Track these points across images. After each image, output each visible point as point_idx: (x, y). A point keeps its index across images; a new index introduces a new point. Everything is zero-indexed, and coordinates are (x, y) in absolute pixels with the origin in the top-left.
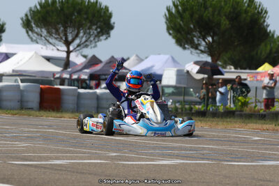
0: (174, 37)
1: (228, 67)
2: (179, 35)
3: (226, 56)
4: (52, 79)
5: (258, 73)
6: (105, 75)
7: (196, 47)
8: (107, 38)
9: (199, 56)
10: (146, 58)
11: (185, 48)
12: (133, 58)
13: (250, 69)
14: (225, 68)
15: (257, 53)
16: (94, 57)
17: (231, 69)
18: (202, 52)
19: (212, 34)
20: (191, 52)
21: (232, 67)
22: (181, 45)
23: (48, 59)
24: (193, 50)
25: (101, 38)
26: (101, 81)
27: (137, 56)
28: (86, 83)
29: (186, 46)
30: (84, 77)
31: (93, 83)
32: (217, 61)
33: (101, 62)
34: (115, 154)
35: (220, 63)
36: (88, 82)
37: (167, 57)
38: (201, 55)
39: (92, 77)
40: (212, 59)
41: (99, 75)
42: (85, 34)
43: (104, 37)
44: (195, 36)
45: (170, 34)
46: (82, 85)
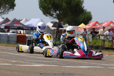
0: (42, 11)
1: (66, 25)
2: (44, 10)
3: (65, 20)
5: (79, 28)
6: (11, 27)
7: (52, 15)
8: (13, 10)
9: (53, 19)
10: (30, 20)
11: (47, 16)
12: (24, 20)
13: (75, 26)
14: (65, 25)
15: (78, 19)
16: (7, 19)
17: (67, 25)
18: (55, 18)
19: (59, 10)
20: (50, 18)
21: (68, 25)
22: (45, 14)
24: (51, 17)
25: (10, 10)
27: (26, 19)
28: (3, 30)
29: (48, 15)
30: (2, 27)
31: (6, 30)
32: (61, 22)
33: (10, 21)
34: (15, 61)
35: (62, 23)
36: (4, 29)
37: (39, 19)
38: (54, 19)
39: (6, 27)
40: (59, 21)
41: (9, 27)
42: (3, 8)
43: (12, 10)
44: (51, 11)
45: (41, 9)
46: (1, 30)
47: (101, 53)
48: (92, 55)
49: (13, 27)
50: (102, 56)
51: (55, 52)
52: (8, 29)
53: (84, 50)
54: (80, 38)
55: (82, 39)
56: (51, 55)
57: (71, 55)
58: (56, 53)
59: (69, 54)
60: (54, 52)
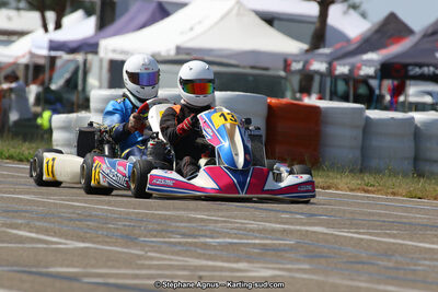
4: (282, 73)
16: (392, 19)
23: (270, 19)
26: (408, 82)
33: (410, 32)
36: (374, 83)
41: (405, 66)
47: (305, 177)
48: (266, 188)
49: (428, 65)
50: (309, 187)
51: (121, 169)
52: (396, 82)
53: (233, 163)
54: (223, 115)
55: (228, 117)
56: (106, 184)
57: (177, 184)
58: (126, 172)
59: (170, 183)
60: (119, 171)
